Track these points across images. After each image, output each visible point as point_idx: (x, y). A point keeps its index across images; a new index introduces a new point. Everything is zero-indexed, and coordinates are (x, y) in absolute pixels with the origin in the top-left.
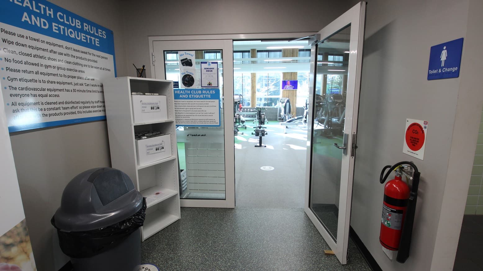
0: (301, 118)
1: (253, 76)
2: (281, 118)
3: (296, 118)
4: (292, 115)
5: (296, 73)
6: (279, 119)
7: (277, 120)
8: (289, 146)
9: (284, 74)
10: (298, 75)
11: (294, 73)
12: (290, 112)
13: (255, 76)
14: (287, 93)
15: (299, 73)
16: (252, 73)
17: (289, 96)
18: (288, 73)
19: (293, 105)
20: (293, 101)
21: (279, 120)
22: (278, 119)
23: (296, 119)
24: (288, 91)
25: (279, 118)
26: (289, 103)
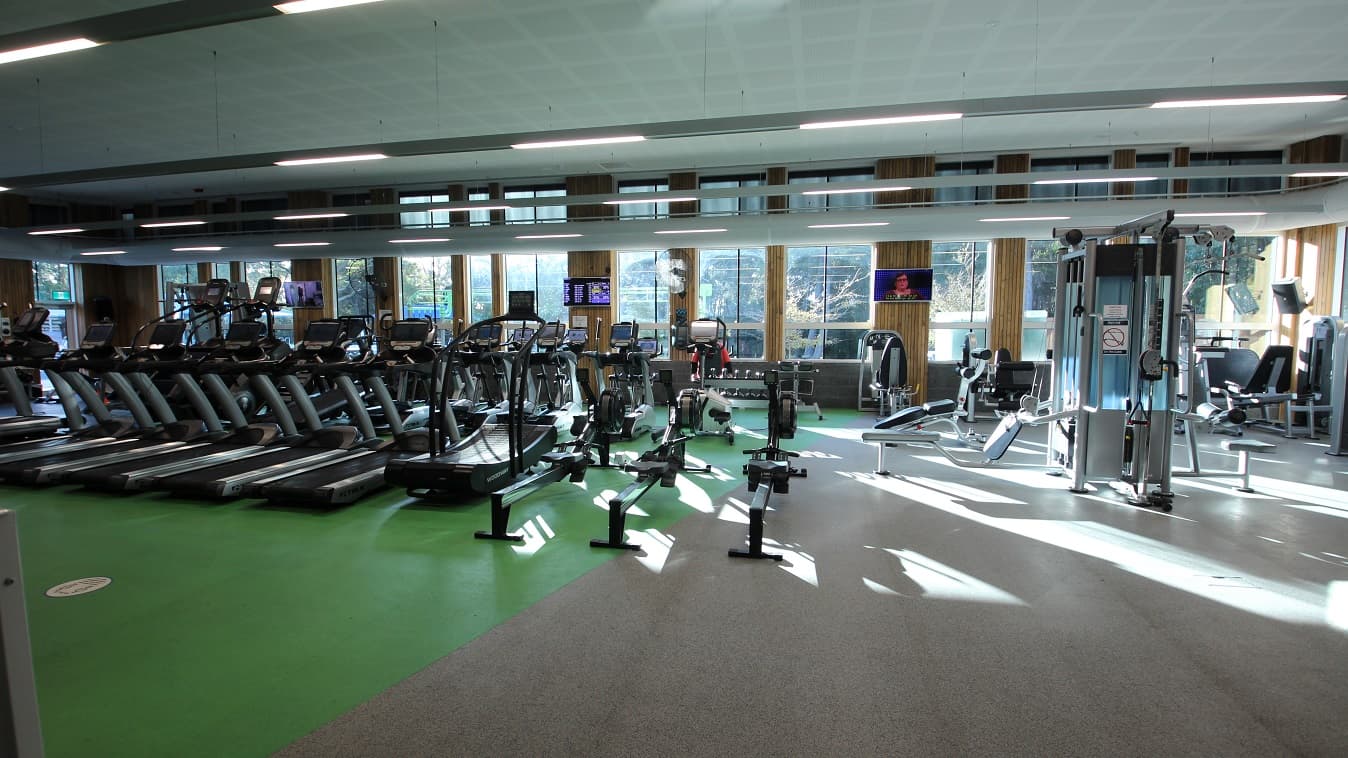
0: (950, 409)
1: (776, 257)
2: (869, 399)
3: (927, 407)
4: (913, 390)
5: (927, 243)
6: (865, 404)
7: (856, 408)
8: (897, 560)
9: (883, 247)
10: (936, 252)
11: (919, 242)
12: (902, 380)
13: (781, 258)
14: (892, 315)
15: (939, 242)
16: (769, 248)
17: (900, 325)
18: (896, 243)
19: (916, 359)
20: (914, 346)
21: (863, 406)
22: (860, 403)
23: (926, 413)
24: (897, 306)
25: (865, 399)
26: (898, 349)
